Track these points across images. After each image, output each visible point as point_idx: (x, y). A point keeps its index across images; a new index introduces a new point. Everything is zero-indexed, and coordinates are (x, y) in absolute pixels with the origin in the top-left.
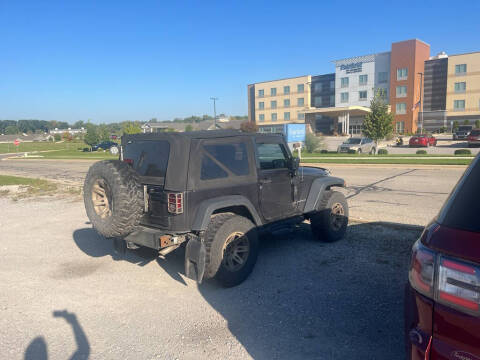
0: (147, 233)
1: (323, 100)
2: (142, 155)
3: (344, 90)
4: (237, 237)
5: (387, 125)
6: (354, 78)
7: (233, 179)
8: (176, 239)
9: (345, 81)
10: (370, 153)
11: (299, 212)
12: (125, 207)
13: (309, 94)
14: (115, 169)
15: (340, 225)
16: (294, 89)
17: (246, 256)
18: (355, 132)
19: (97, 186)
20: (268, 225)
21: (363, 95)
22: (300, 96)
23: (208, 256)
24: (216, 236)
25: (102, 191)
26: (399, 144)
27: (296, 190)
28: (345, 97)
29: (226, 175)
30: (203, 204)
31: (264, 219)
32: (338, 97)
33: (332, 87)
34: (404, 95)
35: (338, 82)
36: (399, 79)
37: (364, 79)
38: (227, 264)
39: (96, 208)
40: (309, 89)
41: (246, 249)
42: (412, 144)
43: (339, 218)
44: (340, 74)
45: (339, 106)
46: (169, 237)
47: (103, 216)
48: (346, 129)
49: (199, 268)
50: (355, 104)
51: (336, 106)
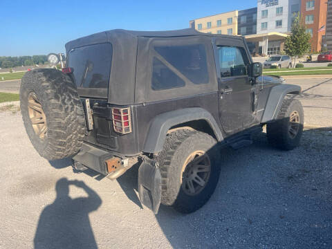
0: (93, 155)
1: (247, 29)
2: (87, 65)
3: (264, 20)
4: (197, 155)
5: (304, 43)
6: (272, 10)
7: (190, 89)
8: (126, 162)
9: (265, 13)
10: (288, 68)
11: (257, 122)
12: (60, 127)
13: (237, 25)
14: (44, 79)
15: (295, 133)
16: (224, 22)
17: (207, 177)
18: (271, 53)
19: (32, 101)
20: (229, 138)
21: (279, 23)
22: (229, 27)
23: (164, 182)
24: (174, 158)
25: (38, 107)
26: (309, 61)
27: (256, 99)
28: (265, 25)
29: (183, 84)
30: (156, 120)
31: (224, 132)
32: (259, 26)
33: (254, 19)
34: (311, 22)
35: (259, 14)
36: (307, 10)
37: (280, 11)
38: (187, 187)
39: (35, 126)
40: (237, 22)
41: (207, 169)
42: (320, 60)
43: (294, 126)
44: (261, 7)
45: (260, 32)
46: (118, 159)
47: (42, 136)
48: (265, 51)
49: (154, 197)
50: (273, 31)
51: (258, 33)
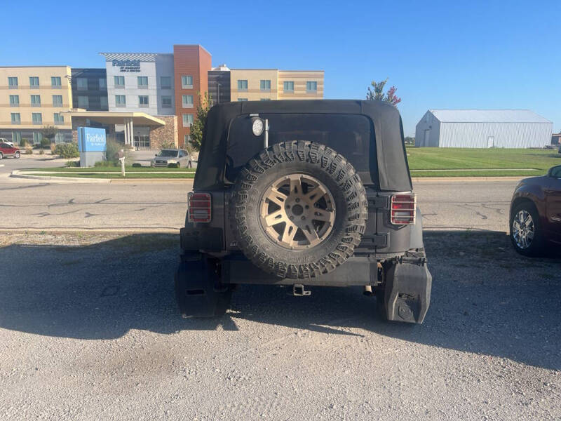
1: (90, 100)
3: (120, 92)
6: (131, 78)
9: (120, 81)
16: (45, 81)
21: (144, 101)
22: (56, 92)
28: (121, 100)
32: (111, 99)
33: (102, 85)
34: (190, 106)
35: (110, 81)
36: (184, 87)
37: (143, 81)
40: (69, 85)
44: (112, 71)
45: (115, 110)
48: (130, 140)
51: (110, 110)
